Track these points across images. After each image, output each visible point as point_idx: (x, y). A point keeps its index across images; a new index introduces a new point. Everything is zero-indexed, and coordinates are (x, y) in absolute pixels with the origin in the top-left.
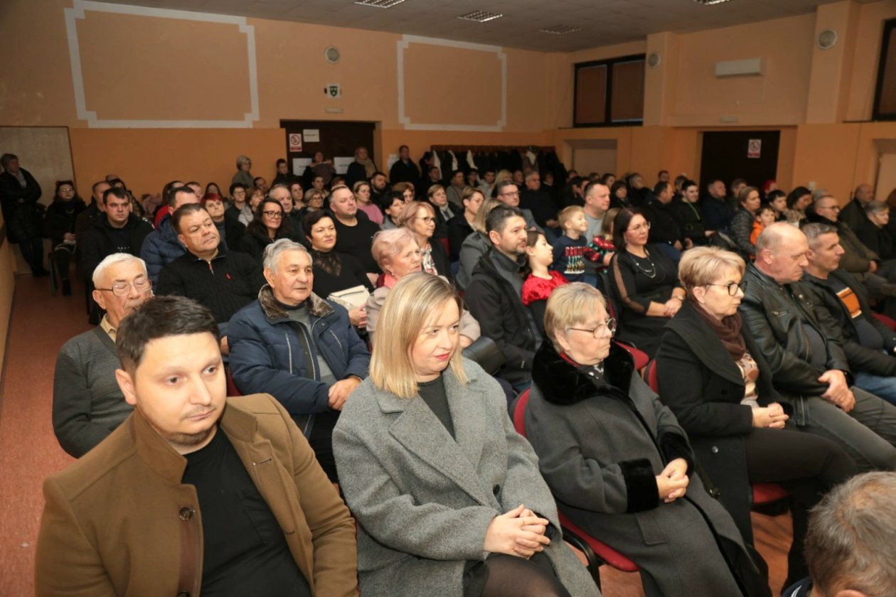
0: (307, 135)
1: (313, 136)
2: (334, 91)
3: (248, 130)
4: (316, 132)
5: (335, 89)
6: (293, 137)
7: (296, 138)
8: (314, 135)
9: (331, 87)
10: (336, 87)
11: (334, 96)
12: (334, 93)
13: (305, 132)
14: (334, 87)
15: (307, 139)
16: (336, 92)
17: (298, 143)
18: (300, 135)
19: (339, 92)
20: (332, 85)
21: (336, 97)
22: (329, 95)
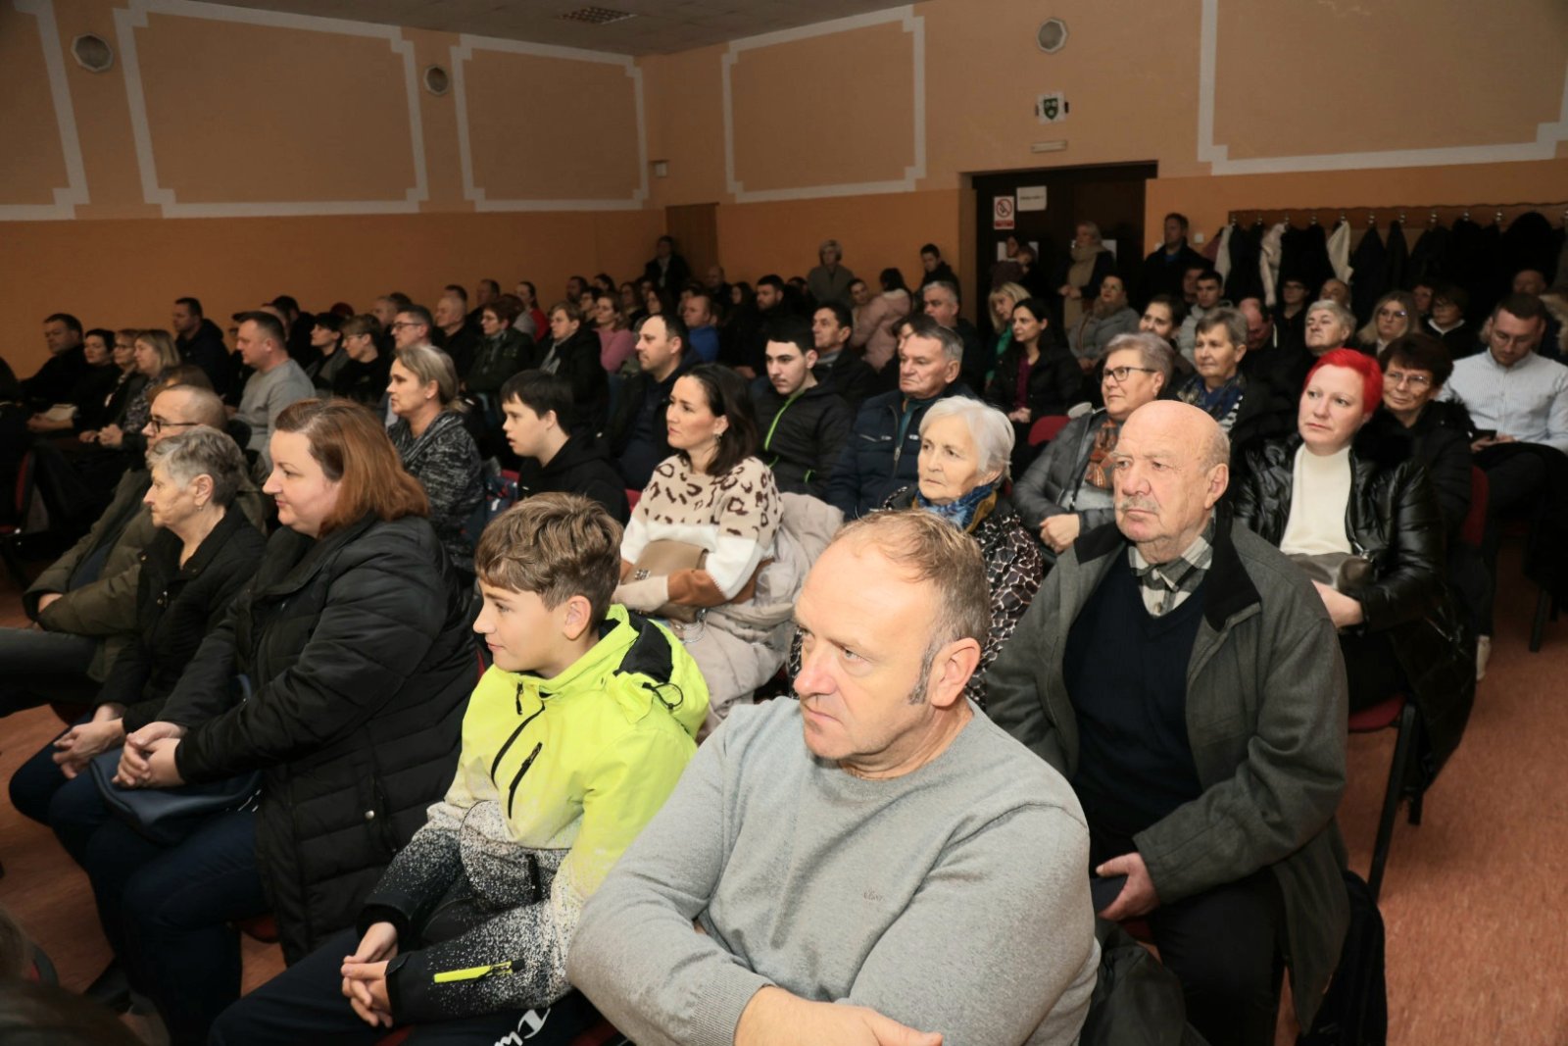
0: (1023, 198)
1: (1033, 198)
2: (1051, 108)
3: (905, 195)
4: (1041, 191)
5: (1054, 104)
6: (1000, 203)
7: (1006, 204)
8: (1037, 197)
9: (1045, 101)
10: (1055, 100)
11: (1051, 117)
12: (1051, 113)
13: (1021, 192)
14: (1050, 101)
15: (1023, 206)
16: (1055, 109)
17: (1009, 213)
18: (1011, 199)
19: (1061, 108)
20: (1048, 97)
21: (1055, 119)
22: (1043, 118)
